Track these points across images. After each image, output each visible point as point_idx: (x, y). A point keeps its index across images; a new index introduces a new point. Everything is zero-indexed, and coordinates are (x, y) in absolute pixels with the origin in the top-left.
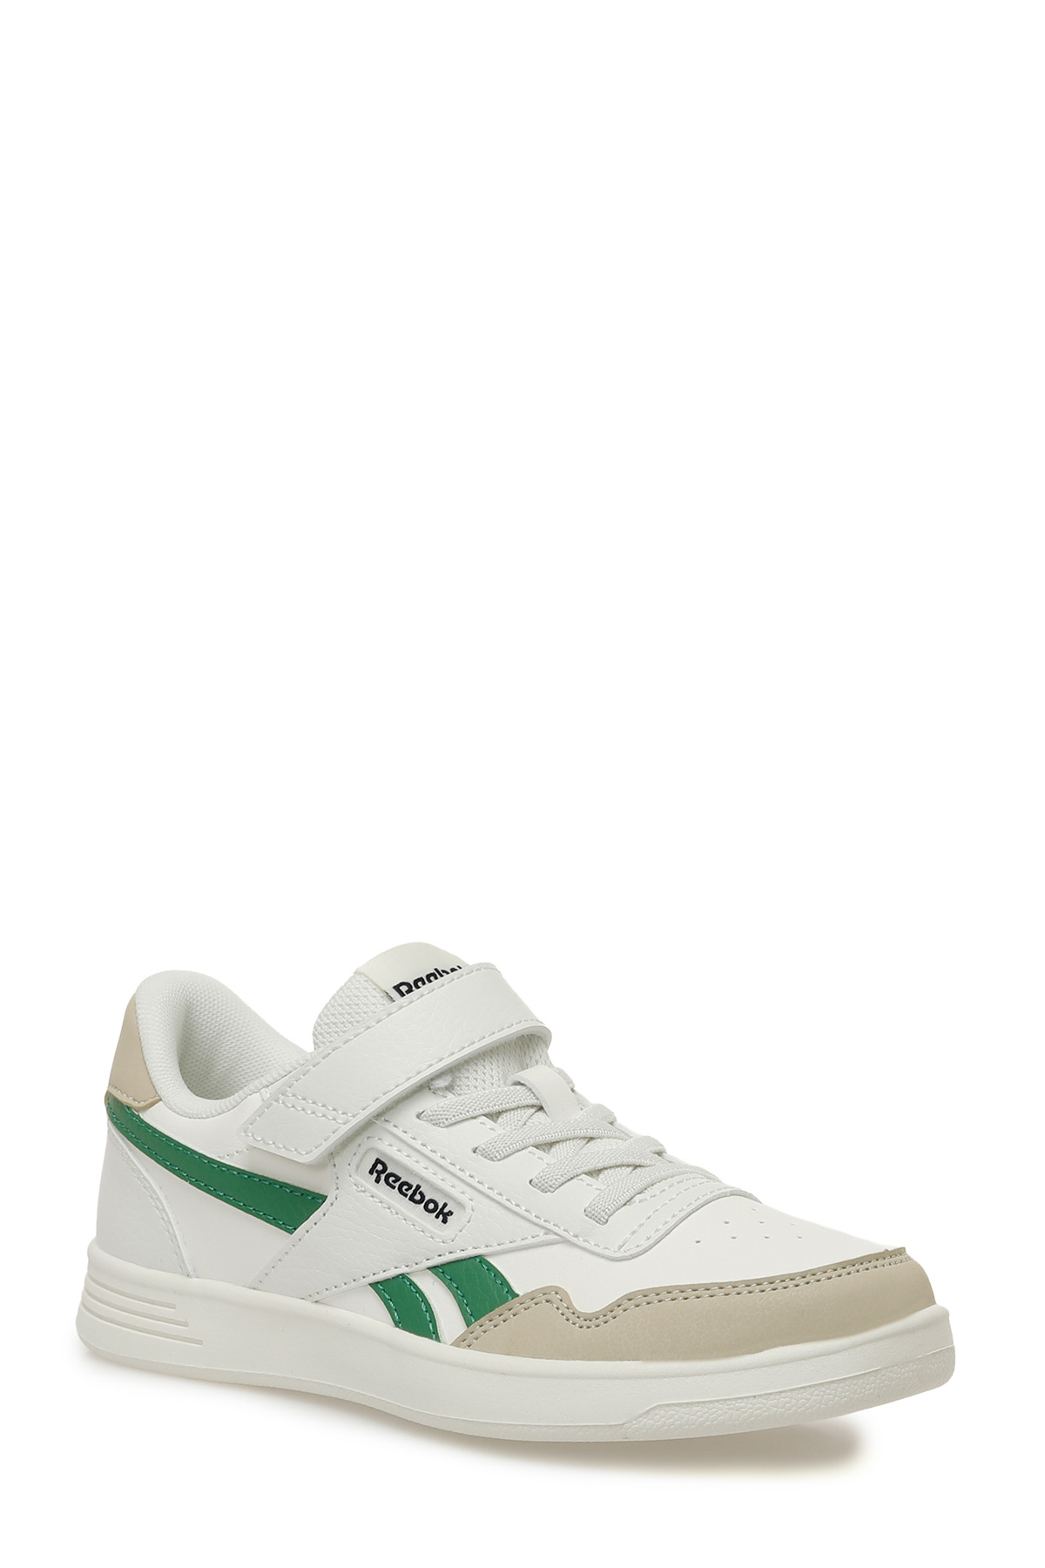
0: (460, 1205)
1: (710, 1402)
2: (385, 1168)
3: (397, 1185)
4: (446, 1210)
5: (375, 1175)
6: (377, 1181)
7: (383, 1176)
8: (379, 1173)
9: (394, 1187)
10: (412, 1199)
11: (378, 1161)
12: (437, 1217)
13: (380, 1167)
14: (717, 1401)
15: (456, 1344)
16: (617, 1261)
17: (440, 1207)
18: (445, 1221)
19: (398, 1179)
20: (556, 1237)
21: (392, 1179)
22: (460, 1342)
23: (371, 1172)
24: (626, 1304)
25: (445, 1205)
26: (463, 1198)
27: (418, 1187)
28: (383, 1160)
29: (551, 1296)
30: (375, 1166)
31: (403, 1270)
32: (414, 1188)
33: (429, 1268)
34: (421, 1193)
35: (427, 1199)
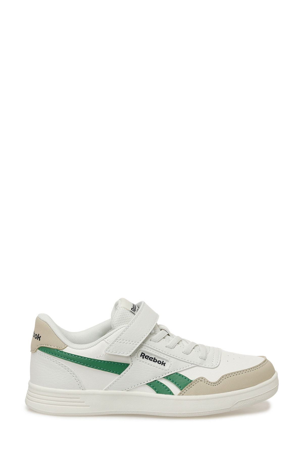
0: (167, 361)
1: (250, 399)
2: (144, 355)
3: (149, 358)
4: (164, 363)
5: (142, 357)
6: (143, 358)
7: (144, 357)
8: (143, 356)
9: (148, 359)
10: (154, 361)
11: (142, 353)
12: (162, 365)
13: (143, 355)
14: (251, 398)
15: (179, 395)
16: (212, 369)
17: (162, 362)
18: (164, 365)
19: (148, 357)
20: (195, 365)
21: (147, 357)
22: (180, 394)
23: (141, 356)
24: (222, 378)
25: (163, 362)
26: (167, 359)
27: (155, 358)
28: (143, 353)
29: (201, 379)
30: (142, 354)
31: (156, 379)
32: (154, 358)
33: (163, 378)
34: (156, 359)
35: (158, 361)
